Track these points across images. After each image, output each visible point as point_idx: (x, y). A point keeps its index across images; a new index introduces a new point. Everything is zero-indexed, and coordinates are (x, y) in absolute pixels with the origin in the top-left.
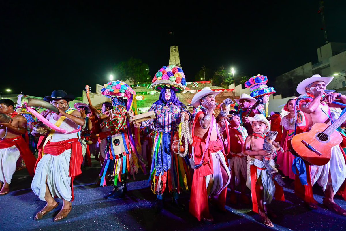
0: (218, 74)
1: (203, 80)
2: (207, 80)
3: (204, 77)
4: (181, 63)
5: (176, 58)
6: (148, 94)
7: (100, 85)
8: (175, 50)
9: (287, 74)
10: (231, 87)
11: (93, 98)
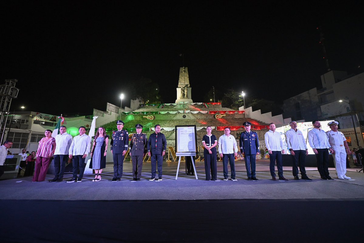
0: (228, 96)
1: (213, 101)
2: (217, 102)
3: (214, 98)
4: (190, 84)
5: (185, 79)
6: (159, 113)
7: (110, 104)
8: (185, 71)
9: (294, 98)
10: (241, 109)
11: (103, 117)
